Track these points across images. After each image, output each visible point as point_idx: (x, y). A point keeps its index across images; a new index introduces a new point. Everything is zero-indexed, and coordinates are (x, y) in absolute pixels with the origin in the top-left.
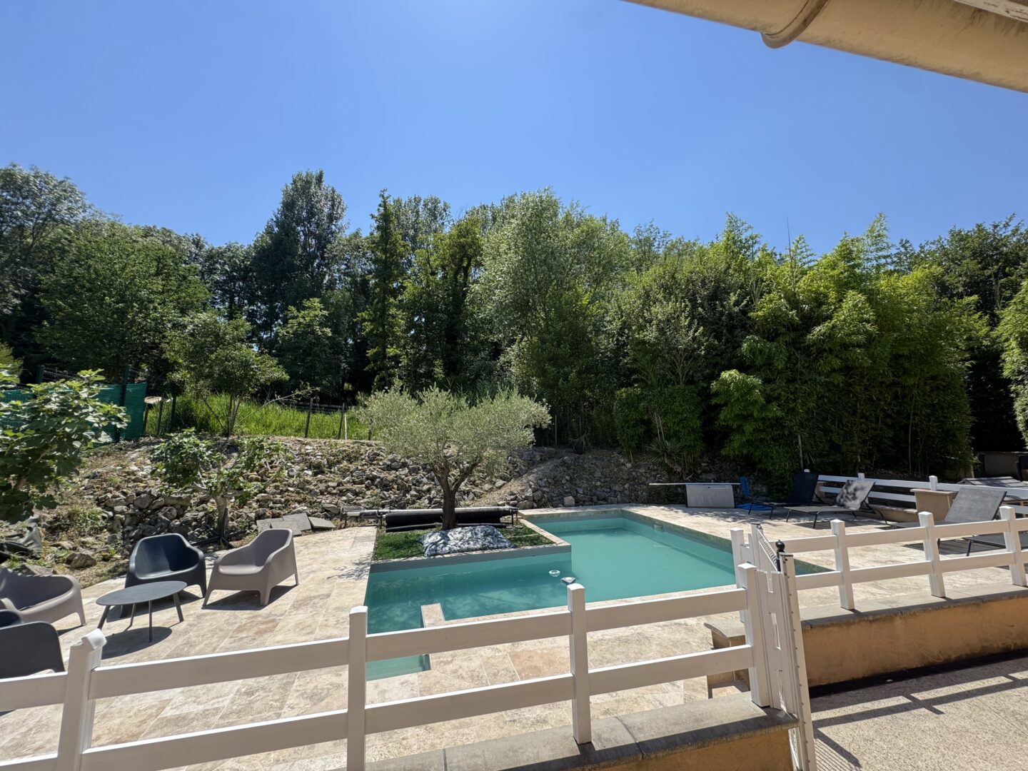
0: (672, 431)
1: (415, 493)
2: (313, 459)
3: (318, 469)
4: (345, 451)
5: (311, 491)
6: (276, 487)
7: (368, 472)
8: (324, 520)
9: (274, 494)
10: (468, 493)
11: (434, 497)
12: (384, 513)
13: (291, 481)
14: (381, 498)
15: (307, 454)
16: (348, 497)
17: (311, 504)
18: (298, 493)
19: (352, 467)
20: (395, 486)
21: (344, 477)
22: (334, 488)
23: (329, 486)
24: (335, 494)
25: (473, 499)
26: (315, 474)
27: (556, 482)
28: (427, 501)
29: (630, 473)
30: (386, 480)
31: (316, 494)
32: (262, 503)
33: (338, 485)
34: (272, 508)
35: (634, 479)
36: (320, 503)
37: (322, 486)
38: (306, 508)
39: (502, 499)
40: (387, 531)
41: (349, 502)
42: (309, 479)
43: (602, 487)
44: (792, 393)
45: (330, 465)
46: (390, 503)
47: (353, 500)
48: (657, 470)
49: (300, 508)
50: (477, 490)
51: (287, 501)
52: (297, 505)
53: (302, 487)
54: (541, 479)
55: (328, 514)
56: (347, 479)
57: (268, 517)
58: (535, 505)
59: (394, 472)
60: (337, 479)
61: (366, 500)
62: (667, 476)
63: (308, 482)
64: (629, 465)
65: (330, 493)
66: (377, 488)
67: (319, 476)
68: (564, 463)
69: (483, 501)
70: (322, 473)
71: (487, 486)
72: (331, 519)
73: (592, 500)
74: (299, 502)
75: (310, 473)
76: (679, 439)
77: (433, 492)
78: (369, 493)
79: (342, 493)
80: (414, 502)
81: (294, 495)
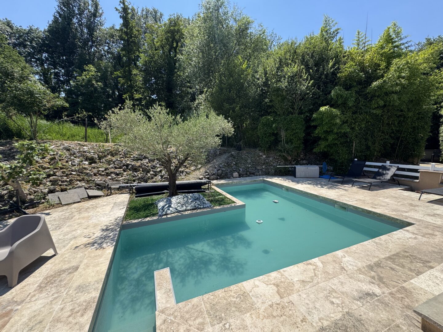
0: (289, 139)
1: (153, 173)
2: (88, 154)
3: (92, 161)
4: (109, 150)
5: (87, 174)
6: (63, 172)
7: (124, 162)
8: (97, 191)
9: (61, 176)
10: (182, 172)
11: (164, 175)
12: (134, 186)
13: (73, 168)
14: (133, 176)
15: (85, 152)
16: (112, 176)
17: (88, 182)
18: (78, 175)
19: (114, 159)
20: (141, 169)
21: (109, 165)
22: (103, 171)
23: (99, 171)
24: (104, 175)
25: (186, 175)
26: (90, 164)
27: (228, 165)
28: (160, 177)
29: (265, 160)
30: (135, 166)
31: (91, 175)
32: (54, 183)
33: (105, 170)
34: (60, 185)
35: (267, 163)
36: (94, 181)
37: (95, 171)
38: (84, 184)
39: (201, 175)
40: (136, 197)
41: (112, 179)
42: (86, 166)
43: (251, 167)
44: (354, 120)
45: (100, 158)
46: (139, 179)
47: (115, 178)
48: (278, 159)
49: (80, 185)
50: (187, 170)
51: (71, 180)
52: (78, 182)
53: (81, 171)
54: (221, 164)
55: (99, 187)
56: (111, 166)
57: (57, 191)
58: (219, 178)
59: (140, 161)
60: (105, 166)
61: (123, 178)
62: (284, 162)
63: (85, 169)
64: (264, 156)
65: (100, 174)
66: (130, 170)
67: (93, 165)
68: (232, 155)
69: (191, 176)
70: (95, 162)
71: (193, 168)
72: (101, 190)
73: (247, 174)
74: (80, 181)
75: (87, 163)
76: (292, 143)
77: (163, 172)
78: (125, 173)
79: (108, 174)
80: (152, 178)
81: (76, 176)
